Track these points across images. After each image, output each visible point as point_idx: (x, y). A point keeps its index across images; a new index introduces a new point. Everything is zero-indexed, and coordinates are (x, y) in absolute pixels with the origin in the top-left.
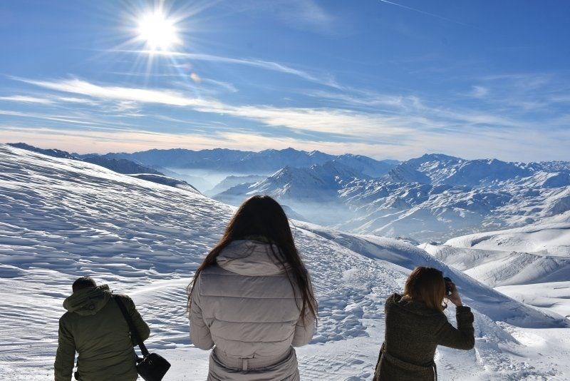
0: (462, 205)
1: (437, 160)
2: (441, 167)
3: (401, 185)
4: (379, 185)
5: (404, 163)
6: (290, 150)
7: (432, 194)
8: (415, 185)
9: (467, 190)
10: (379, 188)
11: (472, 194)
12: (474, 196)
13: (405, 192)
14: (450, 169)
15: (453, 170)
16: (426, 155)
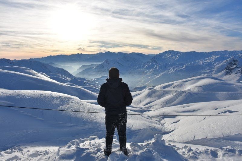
0: (181, 71)
1: (171, 53)
2: (172, 56)
3: (155, 64)
4: (146, 65)
5: (157, 55)
6: (109, 52)
7: (169, 67)
8: (161, 64)
9: (183, 65)
10: (146, 66)
11: (185, 66)
12: (185, 67)
13: (157, 67)
14: (176, 57)
15: (177, 57)
16: (166, 51)
